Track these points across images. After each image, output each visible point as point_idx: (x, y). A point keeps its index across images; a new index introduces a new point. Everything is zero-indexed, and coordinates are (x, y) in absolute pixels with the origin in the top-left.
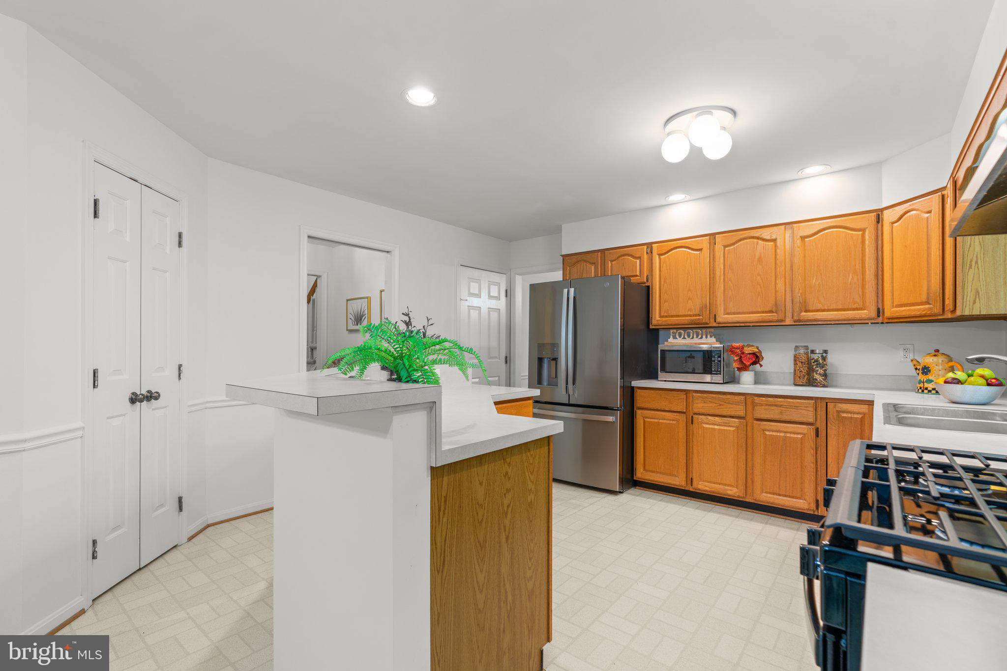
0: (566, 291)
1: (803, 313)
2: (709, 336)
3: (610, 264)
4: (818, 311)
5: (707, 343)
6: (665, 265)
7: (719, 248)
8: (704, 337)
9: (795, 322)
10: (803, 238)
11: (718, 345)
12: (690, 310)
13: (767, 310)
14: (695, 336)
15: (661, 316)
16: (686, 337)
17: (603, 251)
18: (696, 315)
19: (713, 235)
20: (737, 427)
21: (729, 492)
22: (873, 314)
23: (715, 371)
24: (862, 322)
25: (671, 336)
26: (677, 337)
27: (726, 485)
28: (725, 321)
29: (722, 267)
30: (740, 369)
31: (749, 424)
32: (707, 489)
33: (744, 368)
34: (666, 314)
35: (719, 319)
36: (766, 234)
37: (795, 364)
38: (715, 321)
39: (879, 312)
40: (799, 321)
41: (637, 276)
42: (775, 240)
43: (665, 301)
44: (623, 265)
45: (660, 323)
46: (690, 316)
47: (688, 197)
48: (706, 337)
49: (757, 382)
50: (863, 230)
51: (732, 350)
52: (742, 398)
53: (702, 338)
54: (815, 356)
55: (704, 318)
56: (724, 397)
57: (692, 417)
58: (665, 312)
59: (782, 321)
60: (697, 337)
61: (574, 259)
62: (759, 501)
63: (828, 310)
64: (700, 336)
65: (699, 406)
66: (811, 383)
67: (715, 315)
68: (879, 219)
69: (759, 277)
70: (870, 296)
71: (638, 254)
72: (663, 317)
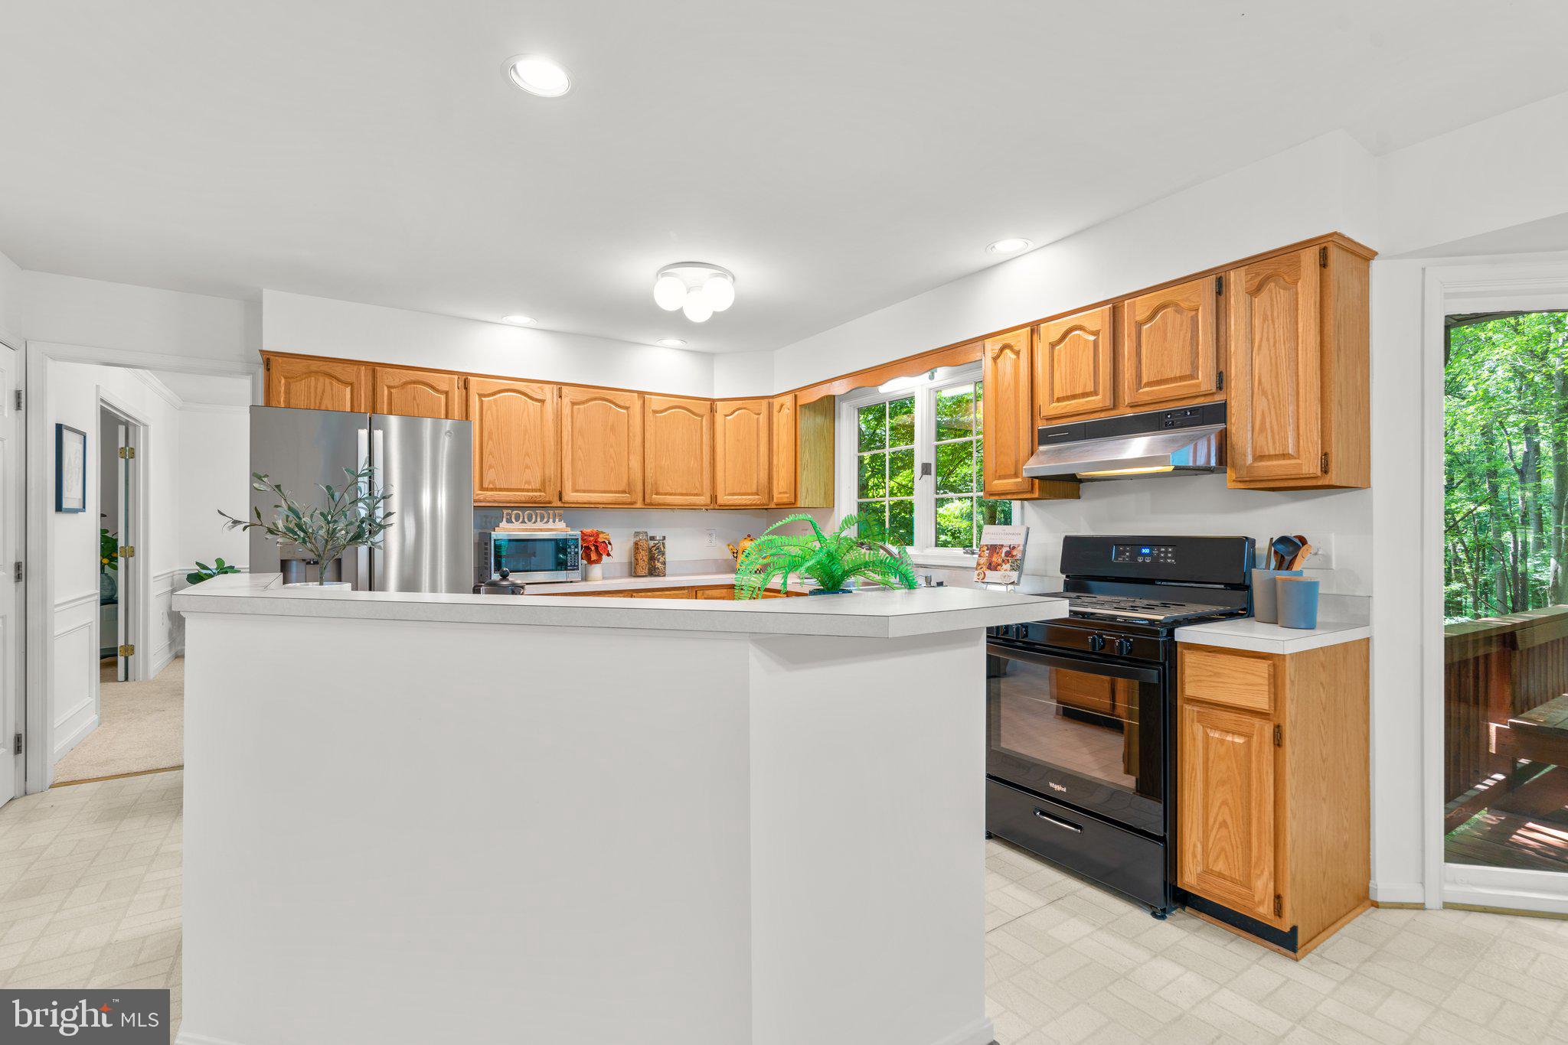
0: (363, 434)
1: (654, 496)
2: (557, 520)
4: (666, 494)
5: (555, 529)
6: (488, 412)
7: (566, 403)
8: (551, 520)
9: (644, 505)
10: (655, 412)
11: (570, 532)
12: (527, 482)
13: (620, 489)
14: (539, 520)
15: (482, 488)
16: (526, 520)
17: (373, 368)
18: (535, 490)
19: (558, 385)
22: (708, 501)
23: (571, 566)
24: (692, 508)
25: (504, 520)
26: (514, 520)
28: (575, 500)
29: (569, 430)
30: (588, 563)
34: (491, 486)
35: (566, 498)
36: (621, 399)
37: (637, 552)
38: (561, 500)
39: (714, 498)
40: (651, 504)
42: (627, 408)
43: (491, 467)
44: (414, 398)
45: (483, 498)
46: (528, 490)
48: (554, 521)
50: (702, 416)
51: (584, 538)
53: (547, 522)
54: (655, 543)
55: (550, 495)
58: (490, 483)
59: (632, 503)
60: (542, 520)
61: (298, 366)
63: (675, 494)
64: (545, 520)
66: (652, 572)
67: (561, 492)
68: (713, 410)
69: (612, 450)
70: (707, 482)
71: (444, 387)
72: (487, 489)
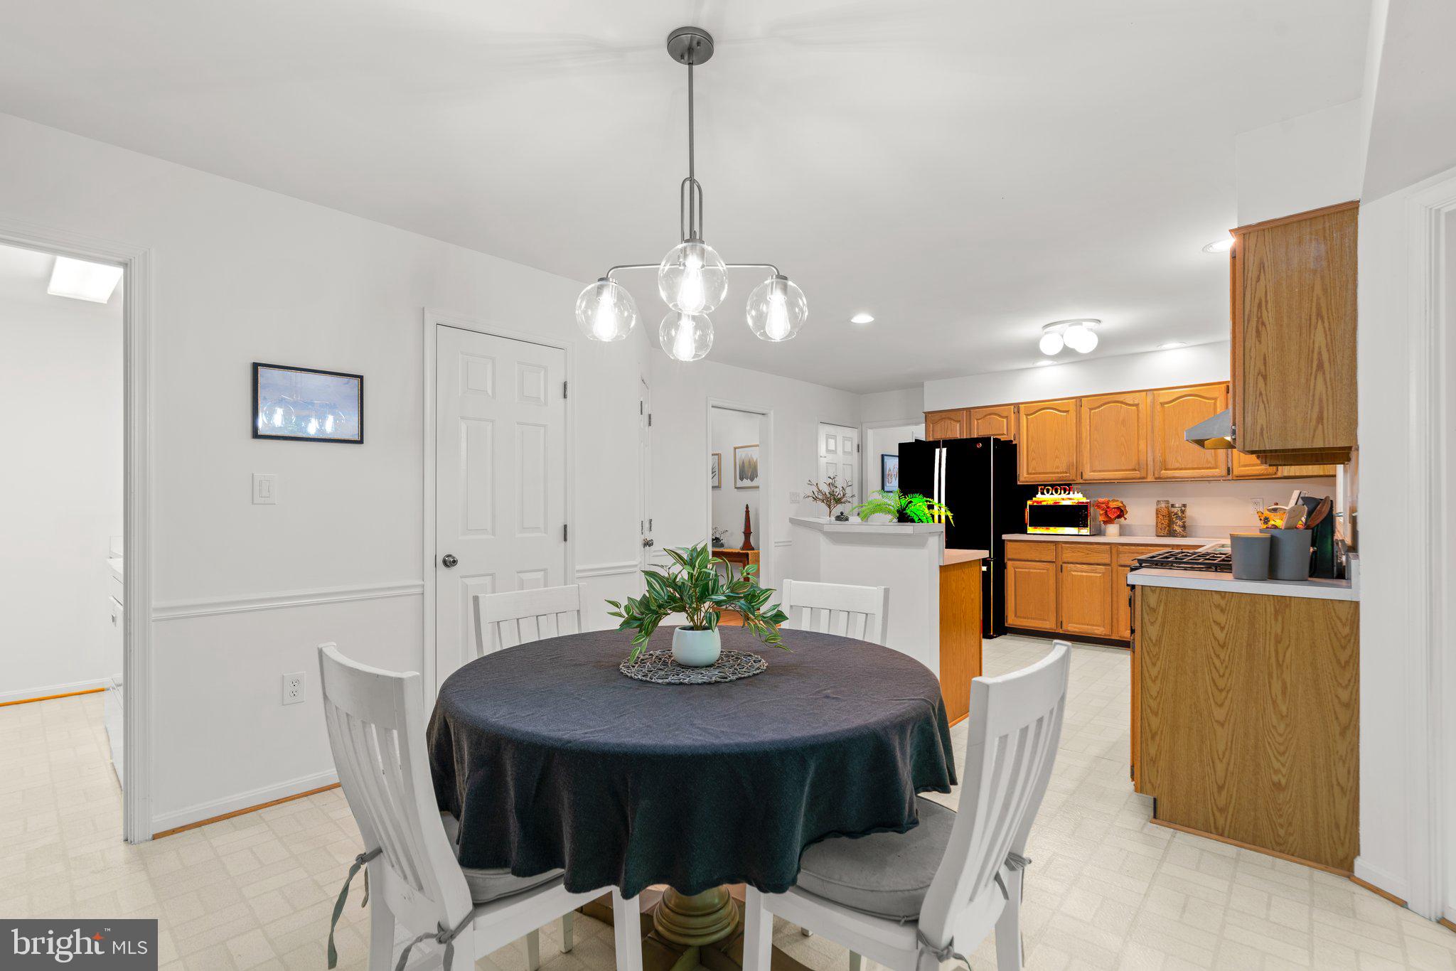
0: (937, 451)
1: (1163, 471)
2: (1076, 492)
3: (976, 423)
5: (1075, 498)
6: (1032, 425)
7: (1085, 410)
8: (1071, 493)
9: (1156, 479)
10: (1162, 404)
11: (1084, 500)
12: (1058, 467)
13: (1130, 468)
14: (1063, 492)
15: (1028, 473)
16: (1054, 492)
17: (969, 410)
18: (1063, 473)
19: (1080, 398)
20: (1103, 573)
21: (1096, 632)
22: (1224, 472)
23: (1082, 524)
24: (1215, 479)
25: (1040, 493)
26: (1045, 492)
27: (1093, 625)
28: (1091, 478)
29: (1088, 429)
30: (1105, 522)
31: (1114, 570)
32: (1077, 630)
33: (1109, 521)
34: (1033, 472)
35: (1085, 477)
36: (1129, 399)
37: (1157, 517)
38: (1082, 479)
39: (1229, 471)
40: (1159, 478)
41: (1003, 434)
42: (1137, 405)
43: (1033, 459)
44: (990, 424)
45: (1027, 479)
46: (1058, 473)
48: (1074, 493)
49: (1122, 532)
50: (1215, 398)
51: (1098, 505)
52: (1108, 547)
53: (1069, 494)
54: (1175, 510)
55: (1071, 475)
56: (1091, 546)
57: (1061, 566)
58: (1032, 469)
59: (1144, 478)
60: (1065, 493)
61: (937, 417)
62: (1124, 637)
63: (1186, 469)
64: (1067, 492)
65: (1067, 555)
66: (1172, 534)
67: (1082, 473)
69: (1122, 438)
70: (1222, 457)
71: (1005, 414)
72: (1031, 474)
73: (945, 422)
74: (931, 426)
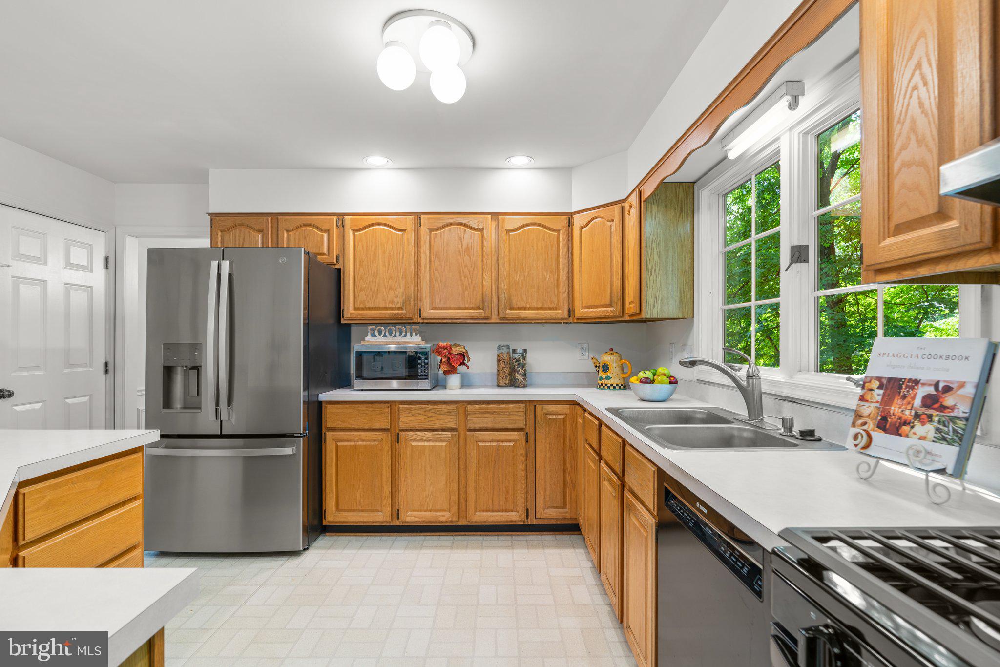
0: (214, 264)
1: (508, 311)
2: (414, 334)
3: (285, 234)
4: (520, 309)
5: (413, 341)
6: (360, 243)
7: (424, 230)
8: (408, 334)
9: (500, 319)
10: (508, 231)
11: (423, 344)
12: (391, 302)
13: (474, 305)
14: (398, 334)
15: (355, 308)
16: (387, 334)
17: (275, 216)
18: (398, 309)
19: (418, 215)
20: (449, 442)
21: (442, 519)
22: (566, 315)
23: (421, 375)
24: (556, 322)
25: (369, 334)
26: (377, 334)
27: (437, 511)
28: (432, 316)
29: (428, 254)
30: (446, 373)
31: (462, 436)
32: (417, 519)
33: (452, 370)
34: (362, 306)
35: (424, 315)
36: (473, 222)
37: (499, 364)
38: (420, 317)
39: (571, 312)
40: (505, 319)
41: (323, 254)
42: (481, 230)
43: (361, 290)
44: (305, 238)
45: (354, 316)
46: (392, 309)
47: (391, 164)
48: (411, 336)
49: (464, 385)
50: (558, 231)
51: (438, 351)
52: (455, 406)
53: (405, 336)
54: (516, 356)
55: (408, 313)
56: (435, 406)
57: (398, 434)
58: (361, 303)
59: (488, 318)
60: (400, 334)
61: (229, 222)
62: (472, 522)
63: (530, 309)
64: (403, 334)
65: (406, 420)
66: (513, 383)
67: (420, 310)
68: (570, 223)
69: (466, 269)
70: (564, 296)
71: (325, 227)
72: (359, 309)
73: (240, 230)
74: (220, 234)
